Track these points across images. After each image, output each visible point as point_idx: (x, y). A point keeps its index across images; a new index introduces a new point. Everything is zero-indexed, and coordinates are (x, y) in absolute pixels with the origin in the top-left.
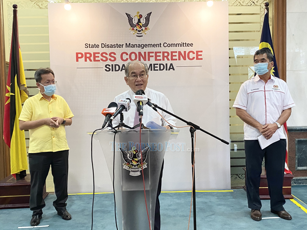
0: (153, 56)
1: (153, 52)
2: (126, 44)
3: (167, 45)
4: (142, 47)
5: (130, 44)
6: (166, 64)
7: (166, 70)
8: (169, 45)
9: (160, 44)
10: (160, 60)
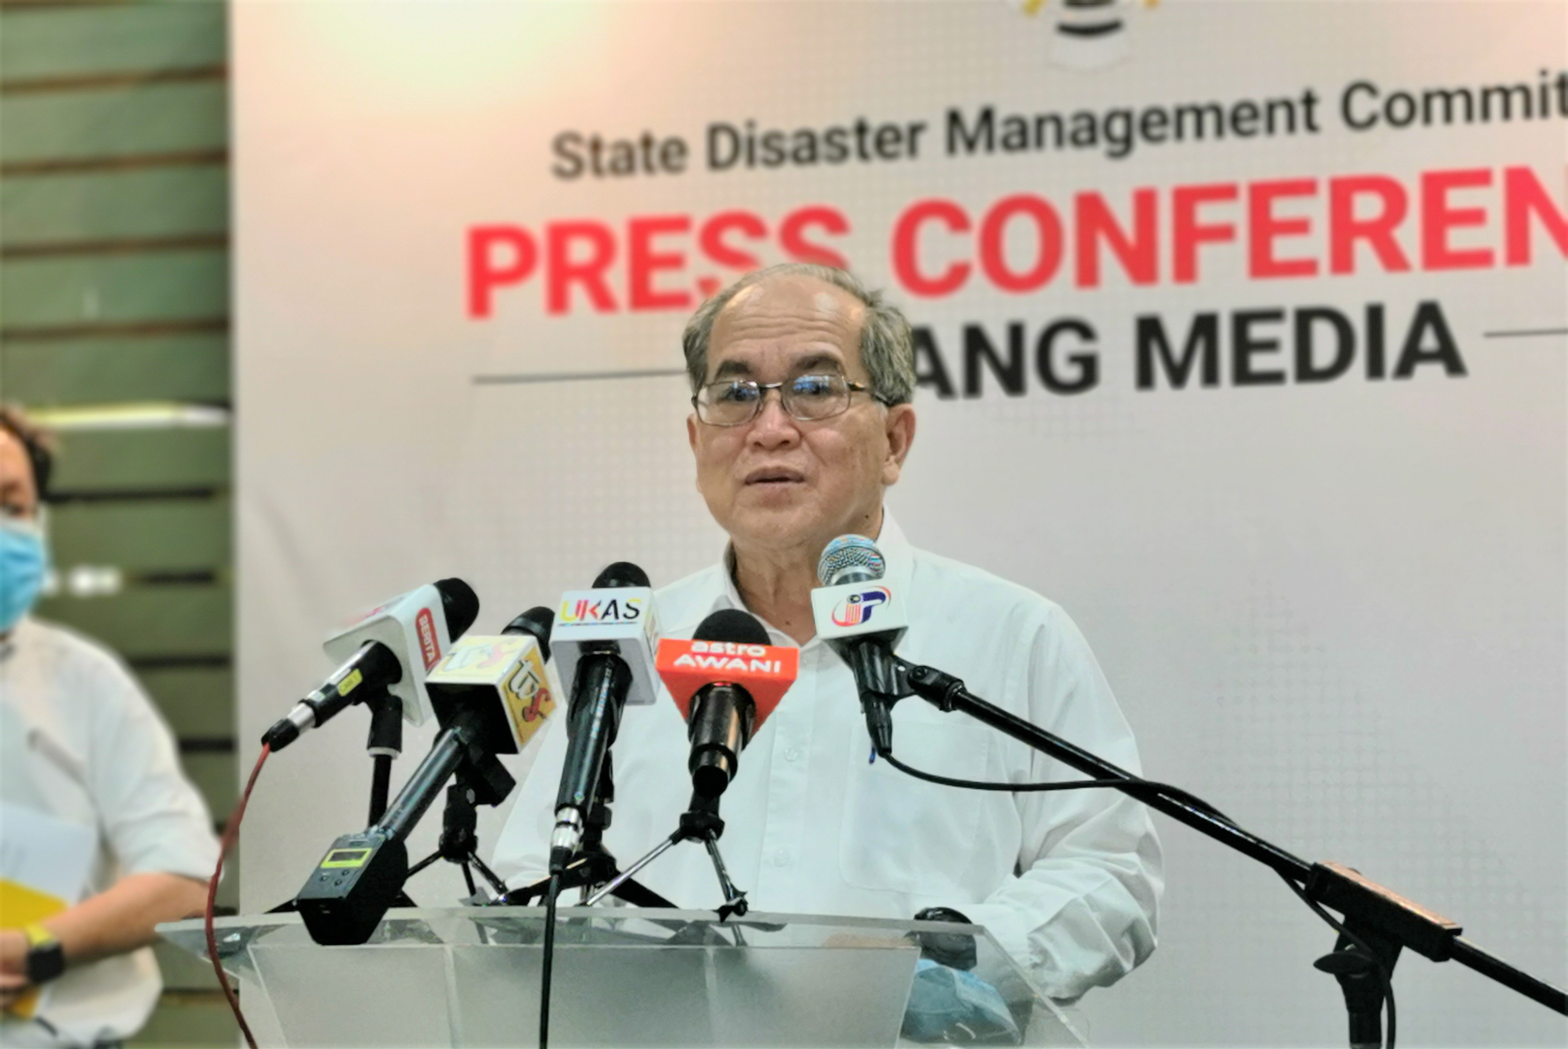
0: (1224, 233)
1: (1226, 192)
2: (954, 118)
3: (1377, 105)
4: (1110, 138)
5: (987, 116)
6: (1375, 315)
7: (1375, 369)
8: (1400, 109)
9: (1309, 100)
10: (1306, 268)
